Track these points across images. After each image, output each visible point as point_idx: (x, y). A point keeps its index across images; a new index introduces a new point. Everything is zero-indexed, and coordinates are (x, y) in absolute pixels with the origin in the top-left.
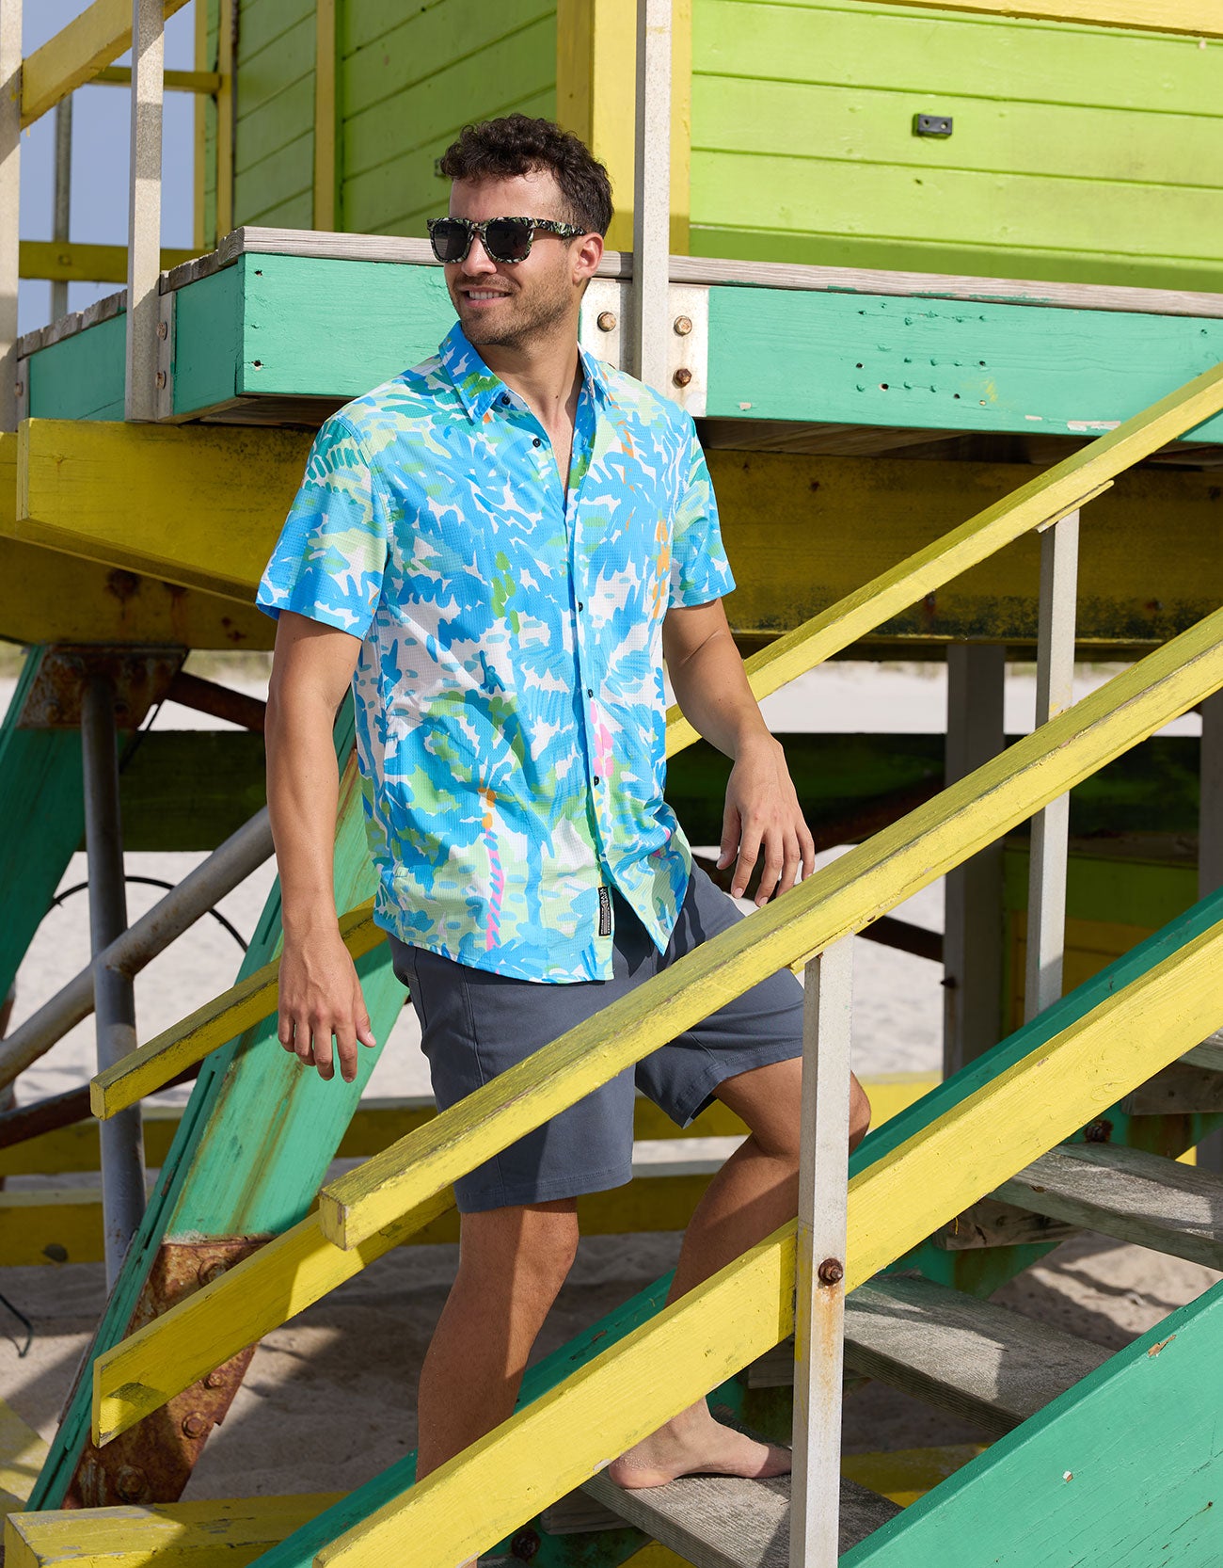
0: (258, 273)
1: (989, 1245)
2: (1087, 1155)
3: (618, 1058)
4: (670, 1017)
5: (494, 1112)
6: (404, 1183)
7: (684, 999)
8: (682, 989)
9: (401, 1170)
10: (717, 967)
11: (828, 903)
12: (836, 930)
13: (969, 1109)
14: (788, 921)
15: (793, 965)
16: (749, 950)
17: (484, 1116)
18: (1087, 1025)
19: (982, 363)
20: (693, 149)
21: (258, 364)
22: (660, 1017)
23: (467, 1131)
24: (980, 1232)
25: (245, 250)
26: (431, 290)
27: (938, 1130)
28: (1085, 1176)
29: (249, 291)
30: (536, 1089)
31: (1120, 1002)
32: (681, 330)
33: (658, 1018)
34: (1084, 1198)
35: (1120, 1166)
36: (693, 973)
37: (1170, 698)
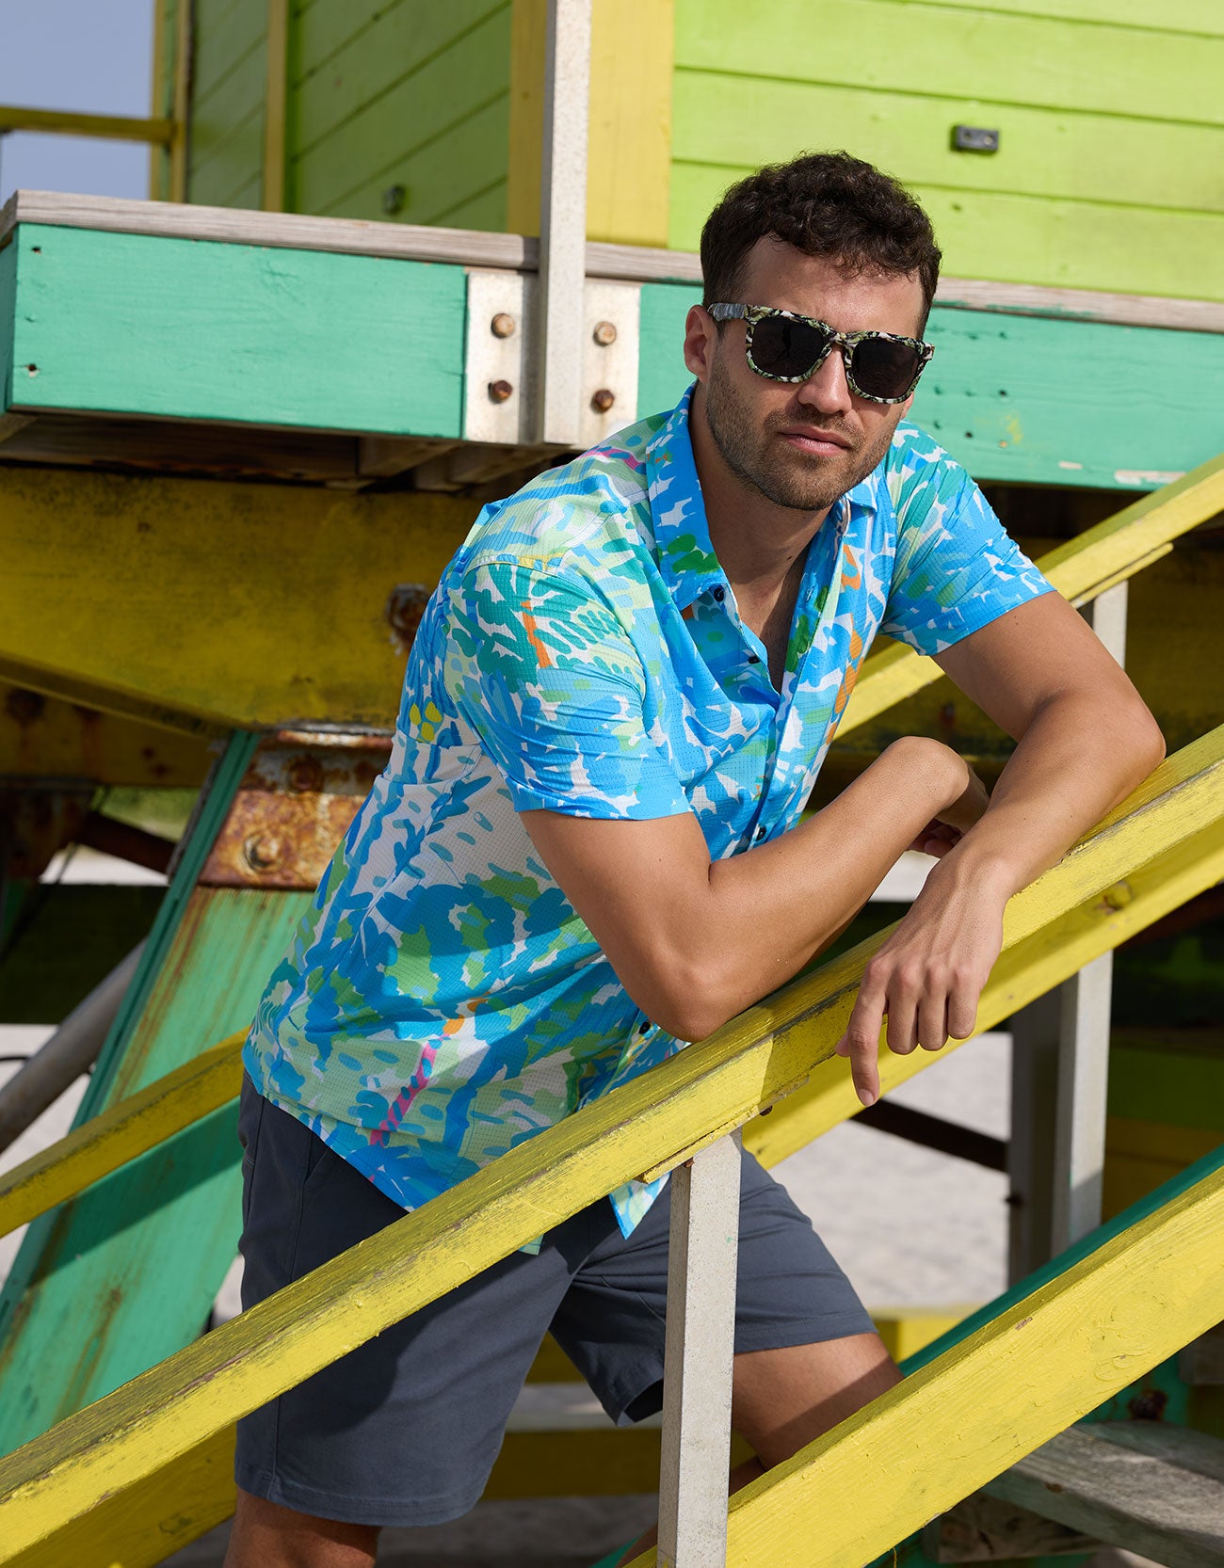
0: (36, 249)
1: (998, 1556)
2: (1129, 1437)
3: (380, 1310)
4: (458, 1251)
5: (188, 1388)
6: (47, 1491)
7: (481, 1224)
8: (478, 1210)
9: (43, 1473)
10: (531, 1178)
11: (701, 1087)
12: (712, 1126)
13: (914, 1389)
14: (640, 1112)
15: (646, 1177)
16: (581, 1154)
17: (173, 1393)
18: (1089, 1271)
19: (1003, 393)
20: (676, 161)
21: (32, 368)
22: (445, 1250)
23: (145, 1414)
24: (984, 1538)
25: (18, 219)
26: (268, 279)
27: (869, 1420)
28: (1119, 1469)
29: (23, 272)
30: (253, 1353)
31: (1138, 1239)
32: (602, 337)
33: (442, 1252)
34: (1113, 1502)
35: (1171, 1455)
36: (498, 1187)
37: (1211, 800)
